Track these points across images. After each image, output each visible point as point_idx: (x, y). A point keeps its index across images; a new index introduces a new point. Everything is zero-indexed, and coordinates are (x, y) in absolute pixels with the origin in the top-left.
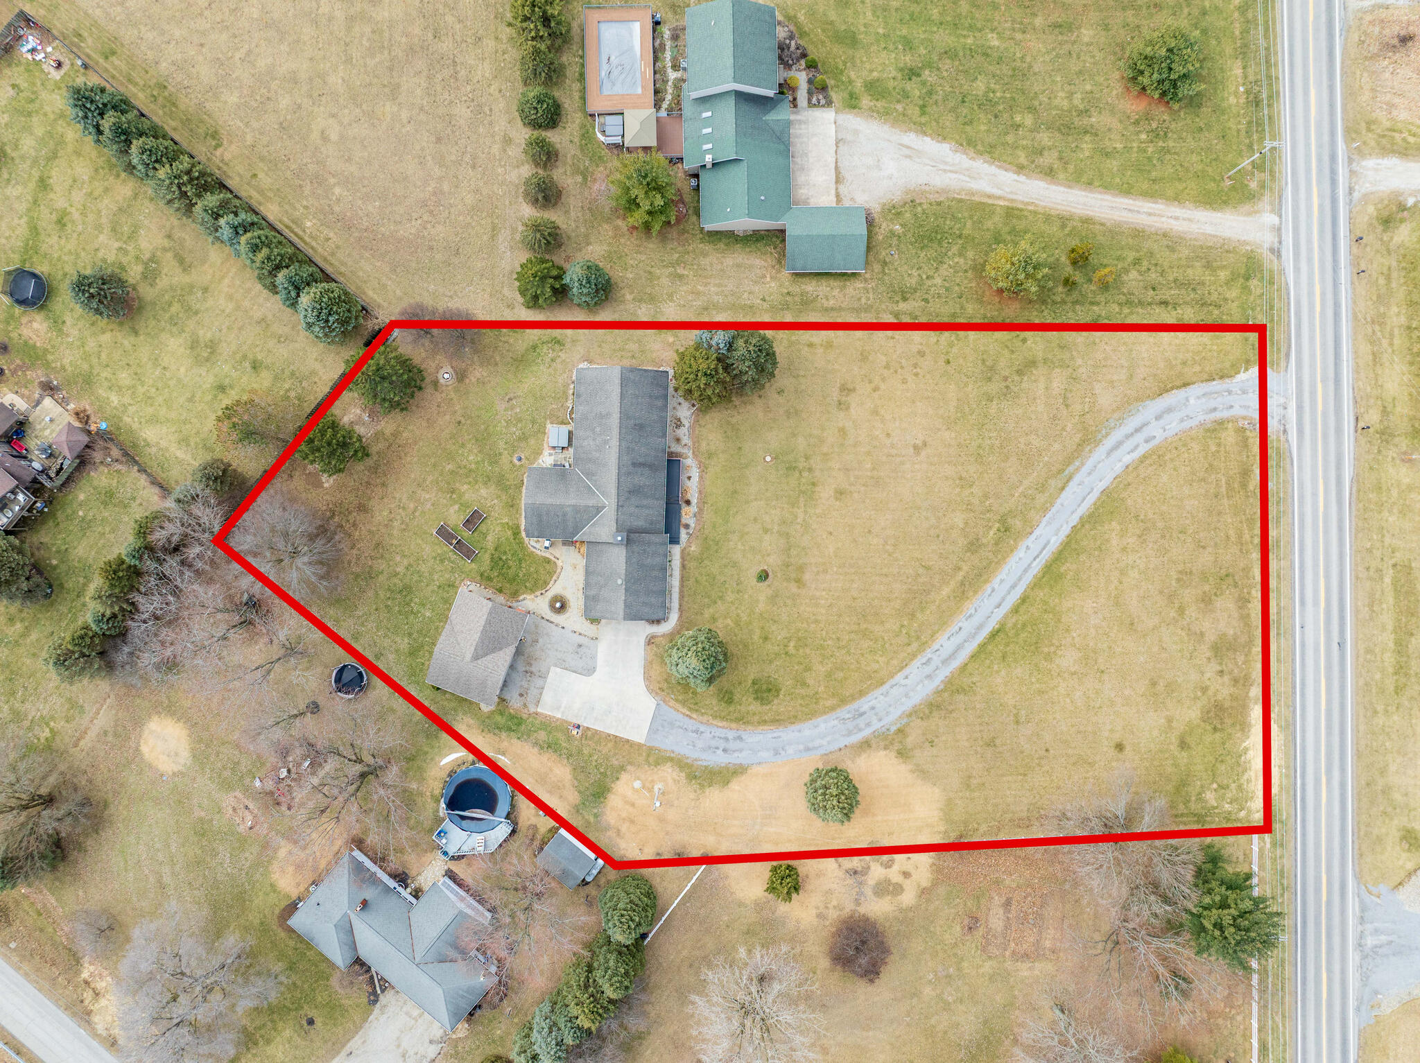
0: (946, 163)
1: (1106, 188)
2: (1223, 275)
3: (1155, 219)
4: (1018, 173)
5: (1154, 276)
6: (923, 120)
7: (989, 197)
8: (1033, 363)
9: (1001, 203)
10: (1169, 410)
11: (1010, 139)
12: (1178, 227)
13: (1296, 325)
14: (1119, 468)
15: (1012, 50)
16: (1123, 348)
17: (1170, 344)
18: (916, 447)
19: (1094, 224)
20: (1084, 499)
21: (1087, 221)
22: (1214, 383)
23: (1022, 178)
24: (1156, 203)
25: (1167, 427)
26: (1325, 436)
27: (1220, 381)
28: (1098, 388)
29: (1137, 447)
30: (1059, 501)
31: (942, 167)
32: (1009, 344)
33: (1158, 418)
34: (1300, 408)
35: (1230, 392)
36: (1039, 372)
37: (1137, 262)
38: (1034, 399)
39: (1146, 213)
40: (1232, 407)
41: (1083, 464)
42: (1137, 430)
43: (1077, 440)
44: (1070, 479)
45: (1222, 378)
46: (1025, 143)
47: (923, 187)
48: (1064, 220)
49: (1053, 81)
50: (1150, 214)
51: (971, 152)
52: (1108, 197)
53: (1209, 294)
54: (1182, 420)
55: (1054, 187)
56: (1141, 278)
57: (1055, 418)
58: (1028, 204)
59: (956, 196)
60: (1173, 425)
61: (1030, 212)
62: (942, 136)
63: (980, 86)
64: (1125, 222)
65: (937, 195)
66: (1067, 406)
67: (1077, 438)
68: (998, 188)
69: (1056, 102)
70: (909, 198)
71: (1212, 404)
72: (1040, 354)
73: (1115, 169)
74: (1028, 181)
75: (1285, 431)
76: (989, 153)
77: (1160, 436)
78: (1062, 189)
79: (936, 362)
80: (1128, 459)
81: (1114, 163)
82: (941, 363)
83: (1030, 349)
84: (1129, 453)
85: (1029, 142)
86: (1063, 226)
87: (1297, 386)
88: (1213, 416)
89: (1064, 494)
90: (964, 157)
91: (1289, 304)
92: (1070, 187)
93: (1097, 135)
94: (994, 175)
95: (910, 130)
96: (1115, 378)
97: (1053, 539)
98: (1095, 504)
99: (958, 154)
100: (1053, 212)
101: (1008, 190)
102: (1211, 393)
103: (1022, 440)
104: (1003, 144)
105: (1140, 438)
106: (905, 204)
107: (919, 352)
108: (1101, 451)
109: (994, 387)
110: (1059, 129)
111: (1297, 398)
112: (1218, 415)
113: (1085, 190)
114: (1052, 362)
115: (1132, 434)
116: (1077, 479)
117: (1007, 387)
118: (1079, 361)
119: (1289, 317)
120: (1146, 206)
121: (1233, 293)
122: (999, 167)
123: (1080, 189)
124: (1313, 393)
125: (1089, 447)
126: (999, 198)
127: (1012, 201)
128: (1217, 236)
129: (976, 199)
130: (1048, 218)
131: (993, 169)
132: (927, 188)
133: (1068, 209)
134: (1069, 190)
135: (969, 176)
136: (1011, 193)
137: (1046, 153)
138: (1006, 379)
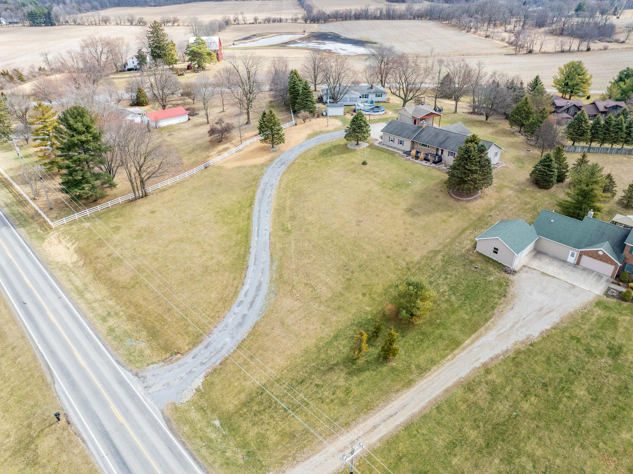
0: (522, 326)
1: (424, 416)
2: (273, 438)
3: (368, 429)
4: (484, 365)
5: (326, 393)
6: (566, 334)
7: (478, 337)
8: (348, 288)
9: (467, 342)
10: (240, 324)
11: (518, 381)
12: (344, 439)
13: (176, 447)
14: (248, 281)
15: (610, 443)
16: (303, 334)
17: (273, 360)
18: (360, 221)
19: (403, 386)
20: (255, 259)
21: (409, 384)
22: (219, 361)
23: (478, 364)
24: (380, 440)
25: (234, 316)
26: (96, 393)
27: (214, 366)
28: (298, 304)
29: (246, 295)
30: (268, 250)
31: (521, 323)
32: (370, 287)
33: (244, 316)
34: (132, 396)
35: (202, 364)
36: (339, 288)
37: (348, 391)
38: (328, 275)
39: (379, 425)
40: (194, 358)
41: (271, 269)
42: (252, 303)
43: (285, 276)
44: (272, 261)
45: (215, 370)
46: (508, 389)
47: (511, 306)
48: (423, 370)
49: (558, 455)
50: (375, 427)
51: (523, 348)
52: (416, 410)
53: (272, 417)
54: (226, 326)
55: (455, 380)
56: (334, 384)
57: (308, 275)
58: (455, 356)
59: (492, 319)
60: (231, 319)
61: (447, 355)
62: (547, 336)
63: (580, 391)
64: (385, 406)
65: (501, 310)
66: (307, 284)
67: (286, 277)
68: (480, 345)
69: (534, 440)
70: (509, 295)
71: (211, 348)
72: (347, 295)
73: (436, 439)
74: (472, 367)
75: (136, 375)
76: (514, 358)
77: (235, 309)
78: (449, 384)
79: (394, 253)
80: (246, 287)
81: (441, 443)
82: (390, 254)
83: (356, 293)
84: (248, 290)
85: (506, 393)
86: (418, 367)
87: (144, 406)
88: (205, 343)
89: (269, 254)
90: (521, 340)
91: (195, 459)
92: (447, 391)
93: (479, 451)
94: (493, 349)
95: (562, 322)
96: (292, 316)
97: (256, 239)
98: (247, 261)
99: (524, 337)
100: (434, 368)
101: (475, 350)
102: (217, 353)
103: (314, 257)
104: (516, 373)
105: (249, 299)
106: (506, 291)
107: (406, 250)
108: (266, 280)
109: (354, 265)
110: (503, 424)
111: (139, 400)
112: (201, 346)
113: (436, 399)
114: (337, 296)
115: (254, 298)
116: (268, 263)
117: (348, 270)
118: (322, 308)
119: (187, 449)
120: (385, 430)
121: (253, 432)
122: (497, 357)
123: (439, 396)
124: (125, 412)
125: (275, 276)
126: (473, 342)
127: (464, 349)
128: (306, 459)
129: (482, 329)
130: (433, 362)
131: (498, 350)
132: (510, 307)
133: (429, 378)
134: (444, 388)
135: (502, 334)
136: (471, 351)
137: (489, 397)
138: (353, 272)
